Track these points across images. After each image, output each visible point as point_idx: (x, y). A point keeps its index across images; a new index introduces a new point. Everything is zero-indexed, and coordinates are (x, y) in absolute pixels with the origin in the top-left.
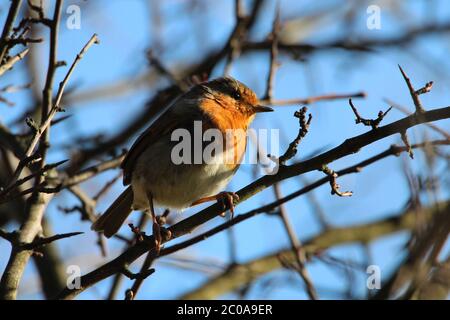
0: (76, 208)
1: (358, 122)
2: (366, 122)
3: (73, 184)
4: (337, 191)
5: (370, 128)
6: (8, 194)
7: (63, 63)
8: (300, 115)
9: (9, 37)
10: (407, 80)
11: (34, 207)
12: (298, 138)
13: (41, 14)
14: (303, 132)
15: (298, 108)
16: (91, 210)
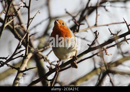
1: (111, 34)
4: (107, 54)
8: (95, 33)
11: (25, 60)
13: (25, 5)
14: (96, 38)
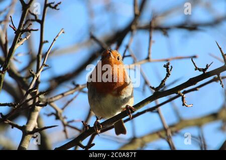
0: (53, 114)
1: (196, 70)
2: (200, 70)
3: (52, 102)
4: (185, 104)
5: (202, 73)
6: (21, 107)
7: (47, 42)
8: (167, 66)
9: (22, 28)
10: (220, 49)
11: (33, 113)
12: (166, 78)
13: (36, 17)
14: (168, 75)
15: (166, 63)
16: (61, 114)
